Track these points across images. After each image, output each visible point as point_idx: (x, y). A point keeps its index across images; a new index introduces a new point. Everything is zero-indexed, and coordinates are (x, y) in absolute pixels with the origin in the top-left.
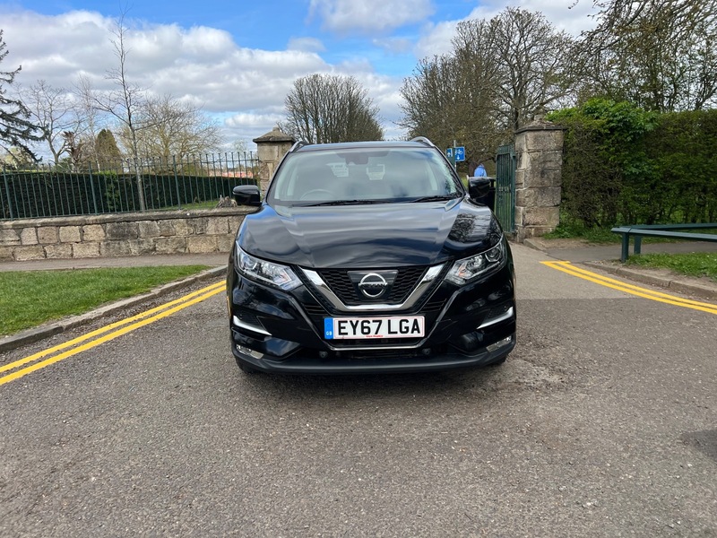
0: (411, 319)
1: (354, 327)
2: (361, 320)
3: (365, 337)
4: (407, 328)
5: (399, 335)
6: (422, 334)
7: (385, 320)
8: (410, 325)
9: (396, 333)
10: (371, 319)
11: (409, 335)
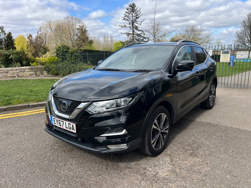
0: (72, 124)
1: (57, 122)
2: (59, 119)
3: (60, 126)
4: (71, 127)
5: (68, 129)
6: (75, 132)
7: (64, 122)
8: (71, 126)
9: (68, 128)
10: (61, 120)
11: (71, 130)
